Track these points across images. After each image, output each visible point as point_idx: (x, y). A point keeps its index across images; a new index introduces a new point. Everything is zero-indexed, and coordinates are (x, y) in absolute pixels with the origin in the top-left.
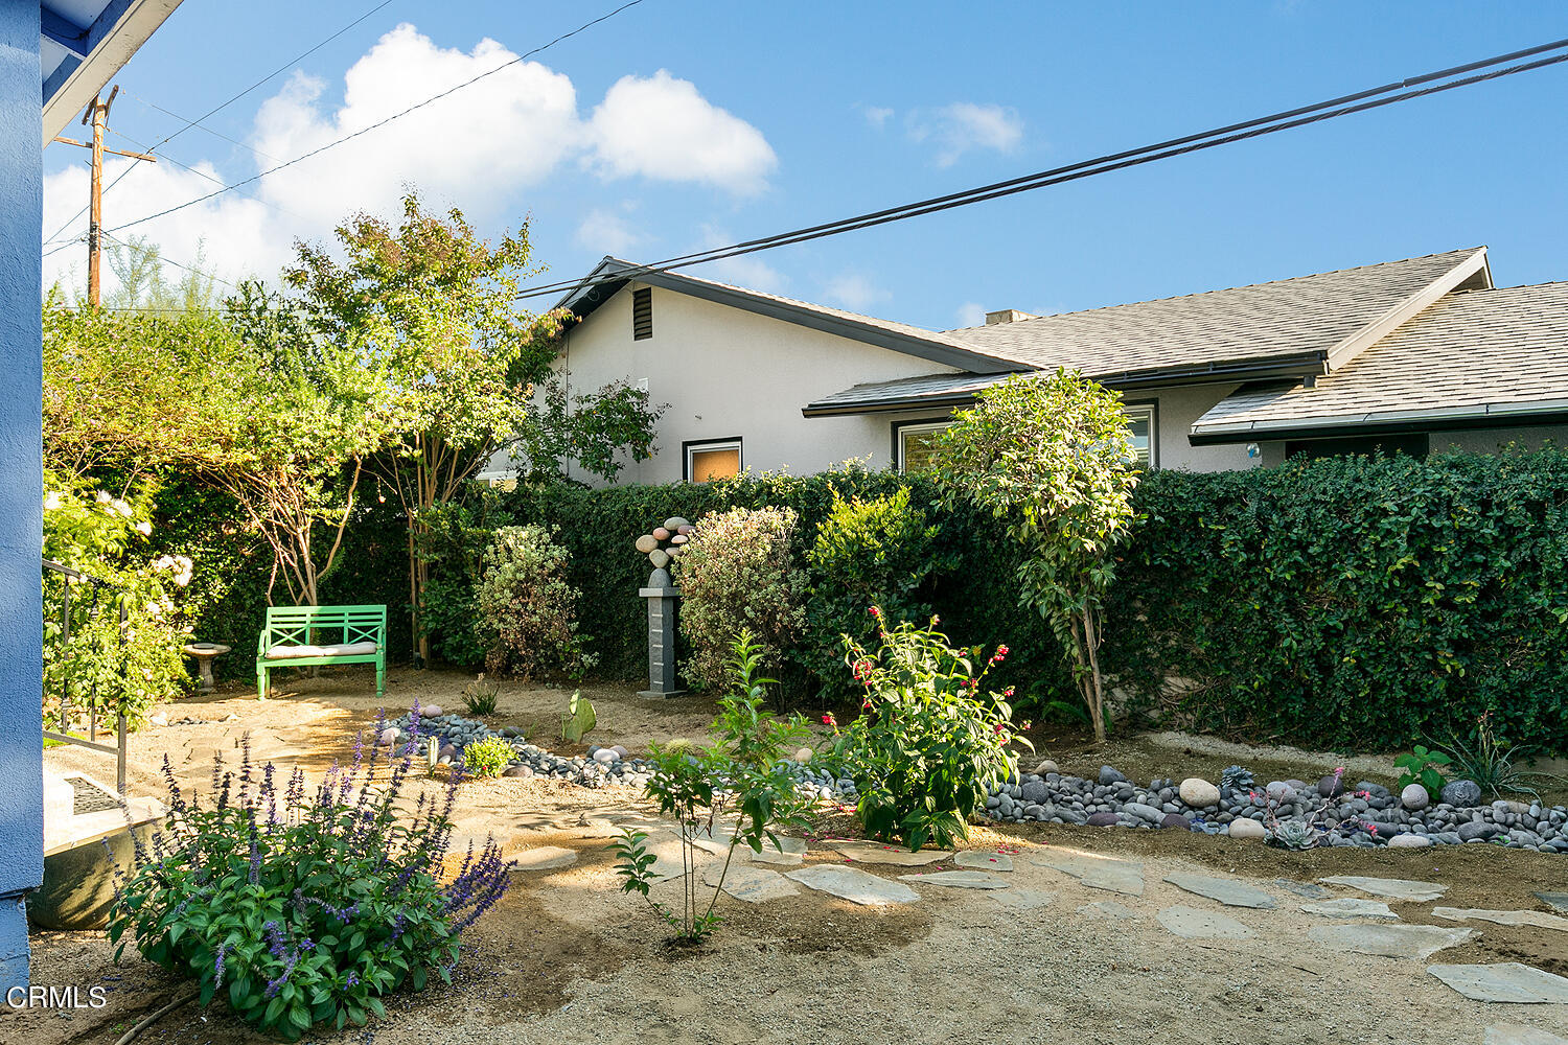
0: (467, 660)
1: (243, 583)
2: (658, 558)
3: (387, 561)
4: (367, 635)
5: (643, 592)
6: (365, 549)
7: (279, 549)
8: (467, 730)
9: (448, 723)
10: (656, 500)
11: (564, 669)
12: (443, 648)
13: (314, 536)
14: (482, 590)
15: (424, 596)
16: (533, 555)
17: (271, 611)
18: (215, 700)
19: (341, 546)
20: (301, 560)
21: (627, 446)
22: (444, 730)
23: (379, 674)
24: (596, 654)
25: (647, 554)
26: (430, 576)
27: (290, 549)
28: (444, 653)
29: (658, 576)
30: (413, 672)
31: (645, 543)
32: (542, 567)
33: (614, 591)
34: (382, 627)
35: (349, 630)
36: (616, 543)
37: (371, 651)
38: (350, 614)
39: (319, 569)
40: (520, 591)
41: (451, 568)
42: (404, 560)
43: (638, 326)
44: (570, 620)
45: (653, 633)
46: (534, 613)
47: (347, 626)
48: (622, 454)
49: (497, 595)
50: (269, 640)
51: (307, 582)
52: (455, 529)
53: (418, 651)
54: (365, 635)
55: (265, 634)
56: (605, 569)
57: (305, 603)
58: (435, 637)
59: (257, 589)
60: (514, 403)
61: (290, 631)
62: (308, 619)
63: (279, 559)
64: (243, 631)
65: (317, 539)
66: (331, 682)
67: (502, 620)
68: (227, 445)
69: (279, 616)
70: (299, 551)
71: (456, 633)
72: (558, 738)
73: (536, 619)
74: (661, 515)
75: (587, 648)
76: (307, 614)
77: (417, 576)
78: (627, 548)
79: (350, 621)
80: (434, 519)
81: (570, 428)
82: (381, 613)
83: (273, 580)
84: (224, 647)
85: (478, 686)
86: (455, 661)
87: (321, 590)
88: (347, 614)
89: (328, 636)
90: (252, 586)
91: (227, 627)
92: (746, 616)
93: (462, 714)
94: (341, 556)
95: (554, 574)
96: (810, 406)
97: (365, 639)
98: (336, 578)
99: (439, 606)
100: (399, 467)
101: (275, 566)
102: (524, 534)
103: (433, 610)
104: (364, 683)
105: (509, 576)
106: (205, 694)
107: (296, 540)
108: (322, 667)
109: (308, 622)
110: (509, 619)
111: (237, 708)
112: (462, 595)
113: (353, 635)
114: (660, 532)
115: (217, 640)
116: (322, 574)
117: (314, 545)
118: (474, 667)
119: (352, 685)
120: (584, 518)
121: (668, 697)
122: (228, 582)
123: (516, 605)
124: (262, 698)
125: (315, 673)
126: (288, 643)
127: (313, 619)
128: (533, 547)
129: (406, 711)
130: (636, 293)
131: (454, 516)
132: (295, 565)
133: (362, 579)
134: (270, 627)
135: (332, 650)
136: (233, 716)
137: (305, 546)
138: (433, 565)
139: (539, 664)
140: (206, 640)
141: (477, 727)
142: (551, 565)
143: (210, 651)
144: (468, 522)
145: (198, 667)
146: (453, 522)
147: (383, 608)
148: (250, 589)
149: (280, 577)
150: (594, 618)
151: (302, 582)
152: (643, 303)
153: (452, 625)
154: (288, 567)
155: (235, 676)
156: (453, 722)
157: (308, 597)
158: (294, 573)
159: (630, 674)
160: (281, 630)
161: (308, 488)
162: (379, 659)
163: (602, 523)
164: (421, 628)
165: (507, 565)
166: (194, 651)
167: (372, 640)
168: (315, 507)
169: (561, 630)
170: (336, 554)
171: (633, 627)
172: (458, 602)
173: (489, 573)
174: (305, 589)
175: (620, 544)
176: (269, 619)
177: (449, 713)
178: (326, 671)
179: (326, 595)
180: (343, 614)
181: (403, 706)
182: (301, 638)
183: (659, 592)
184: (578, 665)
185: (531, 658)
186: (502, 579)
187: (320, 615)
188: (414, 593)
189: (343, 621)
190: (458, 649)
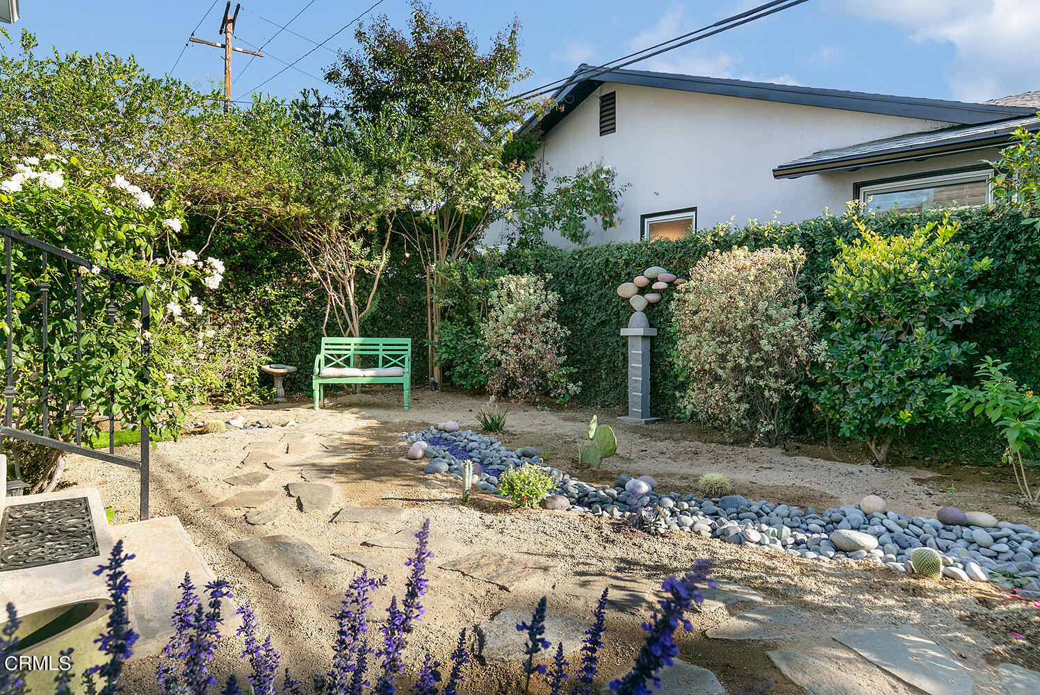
0: (472, 386)
1: (306, 320)
2: (639, 303)
3: (410, 308)
4: (396, 361)
5: (624, 332)
6: (394, 298)
7: (331, 293)
8: (483, 446)
9: (465, 438)
10: (635, 253)
11: (552, 395)
12: (453, 374)
13: (357, 286)
14: (487, 330)
15: (439, 333)
16: (532, 297)
17: (325, 340)
18: (284, 408)
19: (376, 294)
20: (348, 304)
21: (598, 216)
22: (462, 444)
23: (406, 393)
24: (580, 383)
25: (628, 299)
26: (443, 318)
27: (339, 293)
28: (454, 379)
29: (638, 319)
30: (430, 393)
31: (626, 290)
32: (538, 308)
33: (593, 332)
34: (408, 355)
35: (383, 357)
36: (596, 291)
37: (401, 374)
38: (384, 345)
39: (361, 311)
40: (520, 329)
41: (459, 312)
42: (422, 307)
43: (603, 124)
44: (559, 355)
45: (632, 367)
46: (531, 347)
47: (381, 354)
48: (592, 223)
49: (502, 331)
50: (323, 363)
51: (352, 320)
52: (464, 278)
53: (433, 376)
54: (394, 361)
55: (320, 357)
56: (587, 314)
57: (351, 335)
58: (447, 366)
59: (317, 325)
60: (510, 176)
61: (339, 356)
62: (352, 347)
63: (331, 301)
64: (307, 357)
65: (360, 288)
66: (368, 398)
67: (503, 352)
68: (285, 199)
69: (331, 344)
70: (346, 296)
71: (463, 363)
72: (574, 461)
73: (532, 352)
74: (640, 266)
75: (572, 378)
76: (352, 344)
77: (432, 319)
78: (605, 296)
79: (383, 350)
80: (448, 272)
81: (551, 203)
82: (407, 345)
83: (327, 317)
84: (292, 368)
85: (489, 407)
86: (461, 385)
87: (362, 328)
88: (381, 345)
89: (367, 361)
90: (313, 323)
91: (295, 352)
92: (760, 350)
93: (475, 430)
94: (376, 302)
95: (547, 315)
96: (781, 167)
97: (395, 365)
98: (374, 318)
99: (450, 341)
100: (419, 234)
101: (329, 306)
102: (524, 281)
103: (446, 345)
104: (392, 399)
105: (511, 315)
106: (277, 403)
107: (344, 288)
108: (363, 385)
109: (352, 350)
110: (511, 352)
111: (296, 415)
112: (468, 334)
113: (386, 361)
114: (641, 280)
115: (288, 362)
116: (363, 314)
117: (357, 293)
118: (480, 392)
119: (385, 400)
120: (567, 271)
121: (647, 423)
122: (296, 318)
123: (516, 339)
124: (317, 408)
125: (358, 390)
126: (337, 366)
127: (356, 347)
128: (532, 291)
129: (428, 424)
130: (602, 98)
131: (462, 269)
132: (343, 306)
133: (392, 321)
134: (323, 352)
135: (370, 372)
136: (292, 422)
137: (351, 291)
138: (445, 309)
139: (531, 390)
140: (280, 362)
141: (492, 444)
142: (545, 307)
143: (282, 370)
144: (474, 274)
145: (273, 382)
146: (463, 275)
147: (408, 341)
148: (311, 325)
149: (332, 316)
150: (574, 354)
151: (348, 319)
152: (608, 105)
153: (461, 357)
154: (339, 309)
155: (301, 390)
156: (471, 438)
157: (353, 332)
158: (343, 314)
159: (605, 401)
160: (332, 355)
161: (351, 243)
162: (406, 381)
163: (584, 274)
164: (436, 358)
165: (510, 306)
166: (270, 369)
167: (398, 366)
168: (358, 259)
169: (552, 363)
170: (373, 300)
171: (609, 362)
172: (465, 339)
173: (493, 314)
174: (350, 325)
175: (600, 292)
176: (323, 346)
177: (464, 429)
178: (367, 389)
179: (366, 331)
180: (378, 345)
181: (426, 420)
182: (347, 362)
183: (640, 332)
184: (564, 392)
185: (527, 385)
186: (505, 317)
187: (361, 345)
188: (430, 332)
189: (378, 350)
190: (464, 376)
